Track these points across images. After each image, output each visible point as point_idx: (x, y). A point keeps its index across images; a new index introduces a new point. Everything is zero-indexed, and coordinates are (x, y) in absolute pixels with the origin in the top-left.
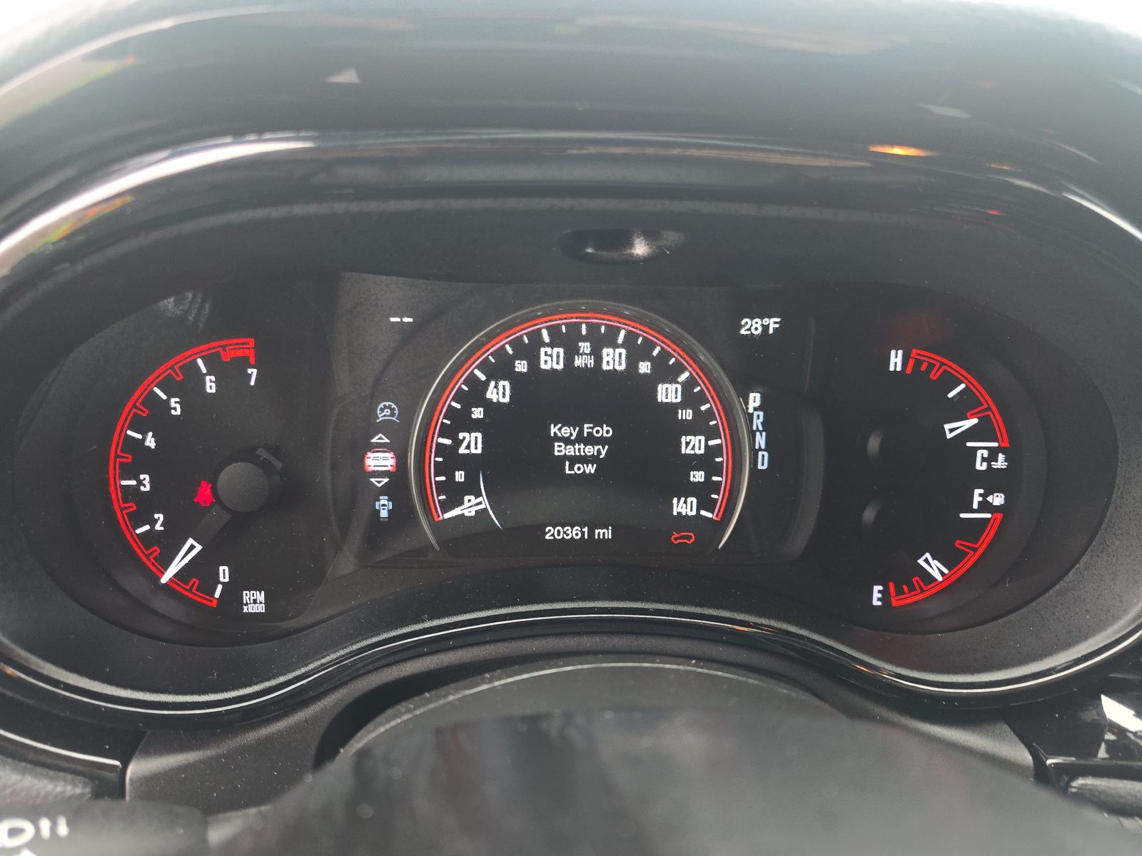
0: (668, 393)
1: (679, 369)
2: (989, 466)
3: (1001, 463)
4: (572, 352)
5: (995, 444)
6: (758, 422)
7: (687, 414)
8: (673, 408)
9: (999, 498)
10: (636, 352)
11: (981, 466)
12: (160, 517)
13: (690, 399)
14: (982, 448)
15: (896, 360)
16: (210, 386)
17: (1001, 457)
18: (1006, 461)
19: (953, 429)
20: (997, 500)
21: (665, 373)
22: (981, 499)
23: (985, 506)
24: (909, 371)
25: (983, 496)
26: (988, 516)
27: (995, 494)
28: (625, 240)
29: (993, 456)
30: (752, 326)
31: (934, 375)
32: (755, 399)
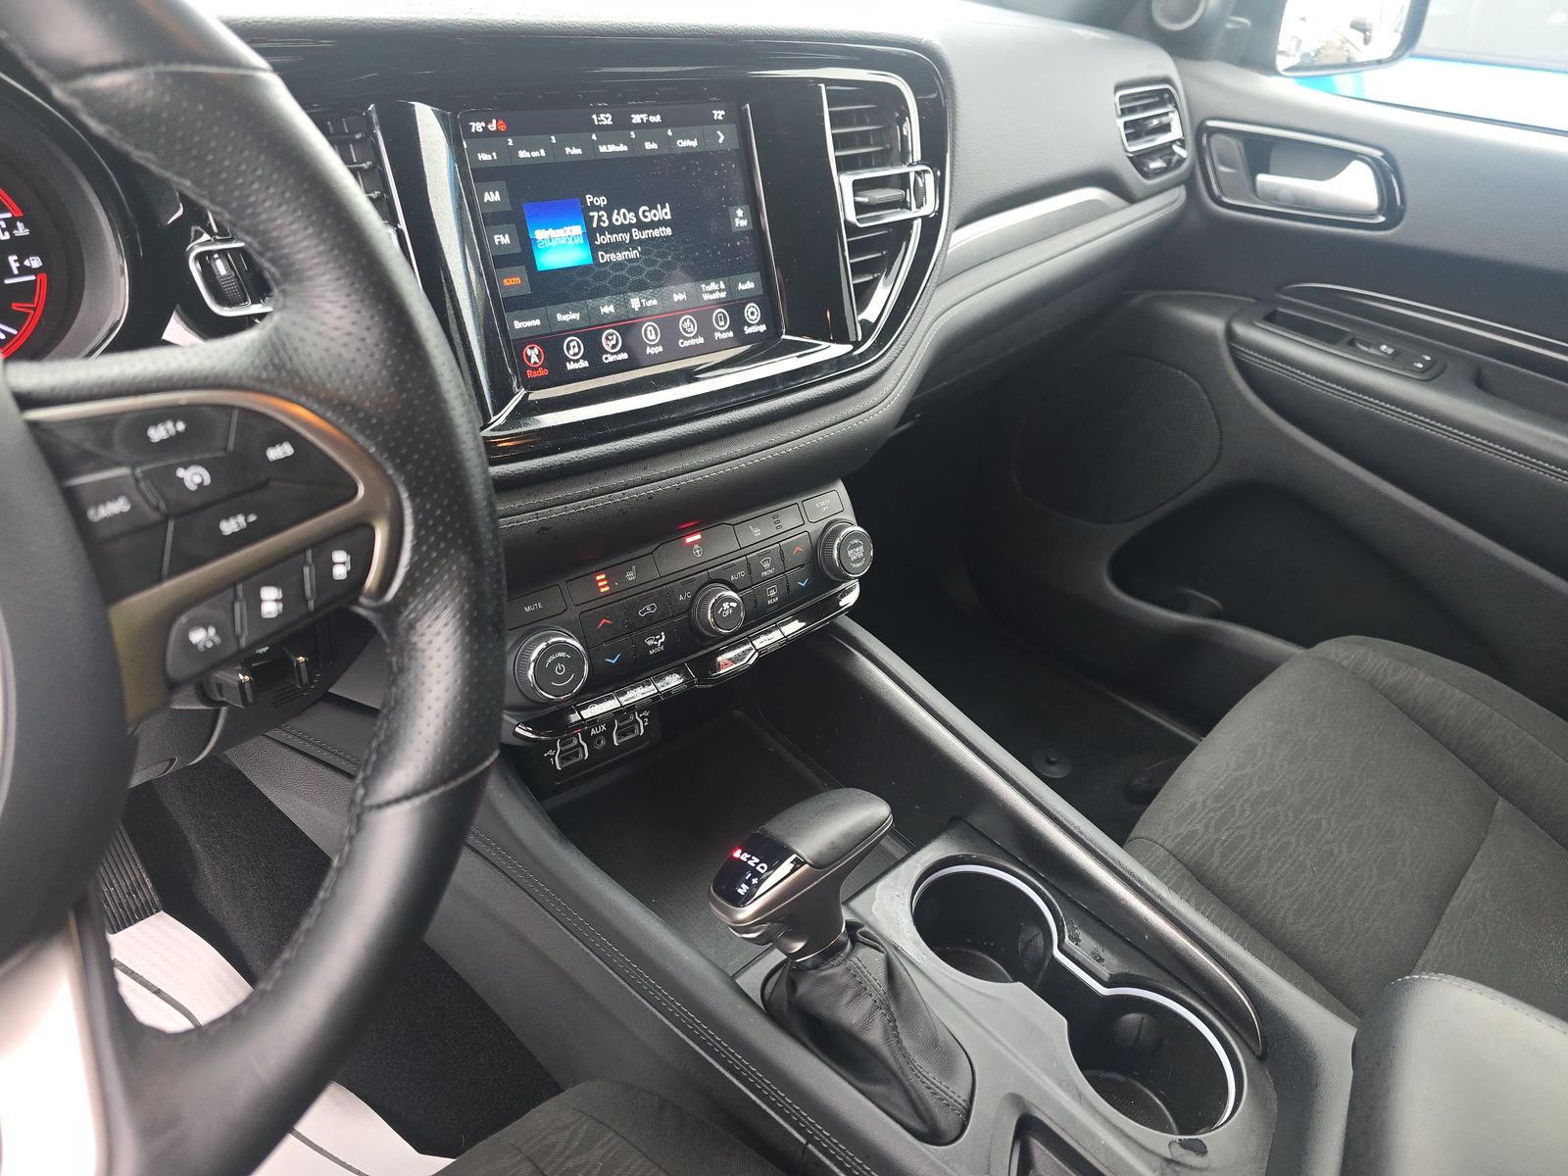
2: (12, 234)
3: (22, 231)
5: (9, 215)
9: (36, 261)
17: (20, 225)
18: (26, 227)
20: (35, 262)
22: (18, 265)
23: (24, 270)
25: (20, 260)
26: (33, 278)
27: (31, 258)
29: (11, 225)
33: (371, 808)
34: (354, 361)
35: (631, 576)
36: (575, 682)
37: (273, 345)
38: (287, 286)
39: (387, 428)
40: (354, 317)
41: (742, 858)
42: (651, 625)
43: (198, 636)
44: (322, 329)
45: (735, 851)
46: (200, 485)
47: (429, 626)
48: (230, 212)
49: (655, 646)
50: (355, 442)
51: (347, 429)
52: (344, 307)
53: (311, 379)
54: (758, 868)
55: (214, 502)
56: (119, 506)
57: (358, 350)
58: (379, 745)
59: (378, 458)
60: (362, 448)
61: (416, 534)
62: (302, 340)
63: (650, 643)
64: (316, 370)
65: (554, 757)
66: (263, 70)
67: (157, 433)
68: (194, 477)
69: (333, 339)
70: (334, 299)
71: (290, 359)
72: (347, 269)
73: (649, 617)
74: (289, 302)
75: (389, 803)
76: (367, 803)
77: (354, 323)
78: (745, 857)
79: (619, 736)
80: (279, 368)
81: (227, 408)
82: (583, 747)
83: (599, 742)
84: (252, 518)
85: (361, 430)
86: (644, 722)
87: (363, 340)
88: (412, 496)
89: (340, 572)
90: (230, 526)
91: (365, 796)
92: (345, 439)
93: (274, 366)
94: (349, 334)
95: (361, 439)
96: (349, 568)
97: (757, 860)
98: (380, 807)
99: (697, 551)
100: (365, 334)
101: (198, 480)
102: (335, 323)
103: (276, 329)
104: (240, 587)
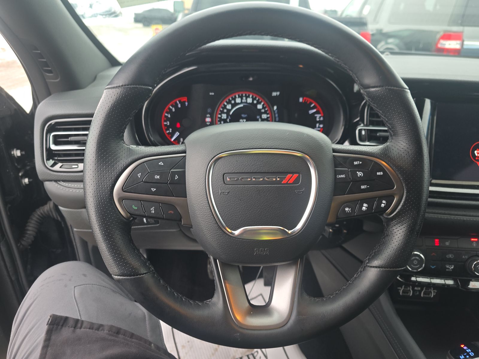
0: (260, 107)
1: (261, 102)
3: (322, 119)
4: (242, 99)
5: (320, 115)
6: (276, 112)
7: (263, 111)
8: (260, 110)
9: (322, 126)
10: (253, 99)
11: (318, 120)
12: (171, 129)
13: (263, 108)
14: (318, 116)
15: (301, 100)
16: (179, 106)
19: (311, 112)
21: (259, 103)
24: (303, 102)
25: (319, 125)
28: (249, 77)
29: (320, 117)
30: (274, 94)
31: (308, 103)
32: (275, 108)
33: (368, 266)
34: (404, 157)
35: (447, 244)
36: (419, 268)
37: (386, 149)
38: (394, 137)
39: (407, 174)
40: (408, 146)
41: (464, 348)
42: (450, 261)
43: (347, 209)
44: (399, 148)
45: (462, 345)
46: (361, 176)
47: (399, 227)
48: (387, 119)
49: (448, 268)
50: (398, 176)
51: (397, 172)
52: (407, 144)
53: (393, 159)
54: (470, 353)
55: (362, 181)
56: (343, 176)
57: (406, 154)
58: (375, 252)
59: (402, 181)
60: (399, 177)
61: (404, 202)
62: (393, 149)
63: (447, 267)
64: (394, 157)
65: (400, 290)
66: (406, 89)
67: (356, 163)
68: (360, 174)
69: (401, 151)
70: (404, 141)
71: (389, 153)
72: (411, 135)
73: (450, 259)
74: (392, 141)
75: (374, 267)
76: (368, 265)
77: (408, 148)
78: (465, 348)
79: (424, 294)
80: (386, 155)
81: (372, 161)
82: (410, 291)
83: (416, 292)
84: (368, 187)
85: (400, 173)
86: (434, 293)
87: (408, 152)
88: (407, 193)
89: (383, 205)
90: (363, 187)
91: (367, 263)
92: (395, 174)
93: (385, 154)
94: (406, 150)
95: (399, 176)
96: (385, 205)
97: (470, 351)
98: (371, 267)
99: (475, 245)
100: (409, 151)
101: (360, 175)
102: (403, 147)
103: (387, 146)
104: (359, 201)
